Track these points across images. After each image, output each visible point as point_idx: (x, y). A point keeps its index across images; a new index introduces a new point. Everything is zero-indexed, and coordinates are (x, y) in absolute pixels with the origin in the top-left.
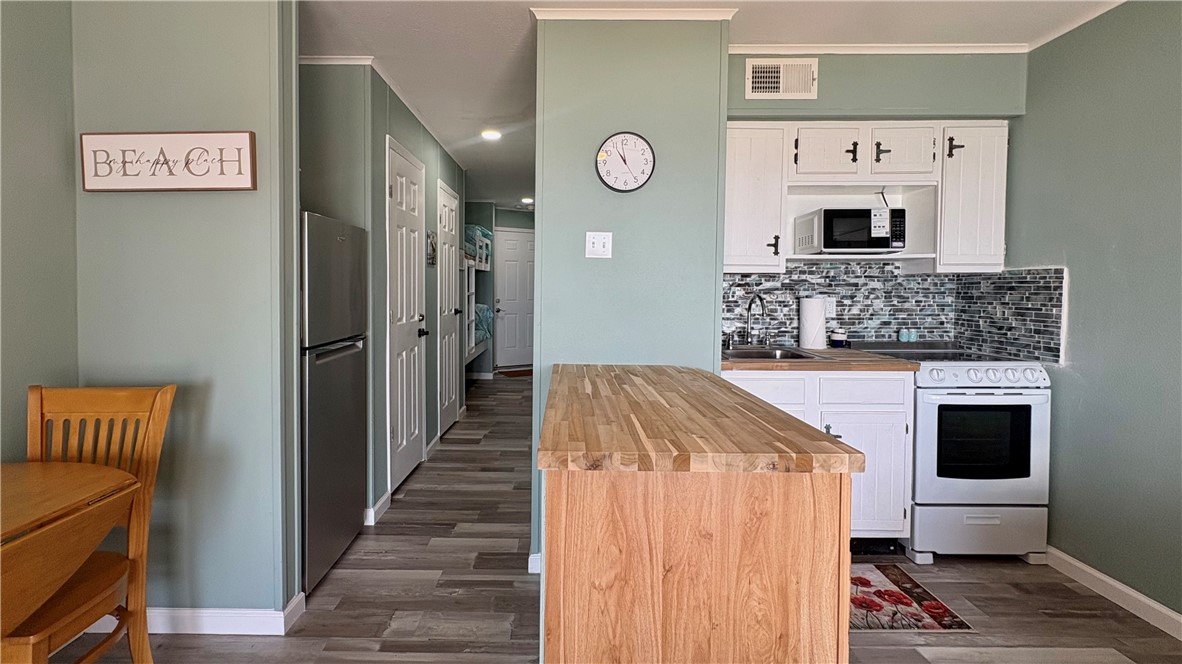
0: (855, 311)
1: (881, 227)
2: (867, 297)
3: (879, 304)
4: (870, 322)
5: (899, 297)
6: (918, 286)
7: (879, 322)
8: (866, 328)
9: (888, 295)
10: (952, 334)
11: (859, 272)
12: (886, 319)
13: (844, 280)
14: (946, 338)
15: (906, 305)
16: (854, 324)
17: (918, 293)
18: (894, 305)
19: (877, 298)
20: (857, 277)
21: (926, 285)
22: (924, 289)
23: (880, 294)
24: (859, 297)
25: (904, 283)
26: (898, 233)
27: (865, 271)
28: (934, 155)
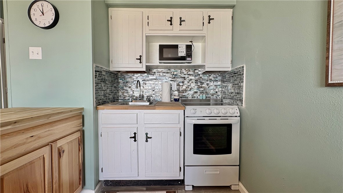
0: (184, 87)
1: (182, 52)
2: (189, 82)
3: (193, 85)
4: (190, 92)
5: (200, 82)
6: (207, 78)
7: (193, 92)
8: (188, 94)
9: (196, 81)
10: (220, 97)
11: (185, 73)
12: (196, 91)
13: (180, 76)
14: (218, 98)
15: (203, 85)
16: (184, 92)
17: (208, 81)
18: (199, 85)
19: (192, 82)
20: (185, 75)
22: (210, 79)
23: (194, 81)
24: (186, 82)
25: (203, 77)
26: (189, 54)
27: (188, 72)
28: (203, 23)
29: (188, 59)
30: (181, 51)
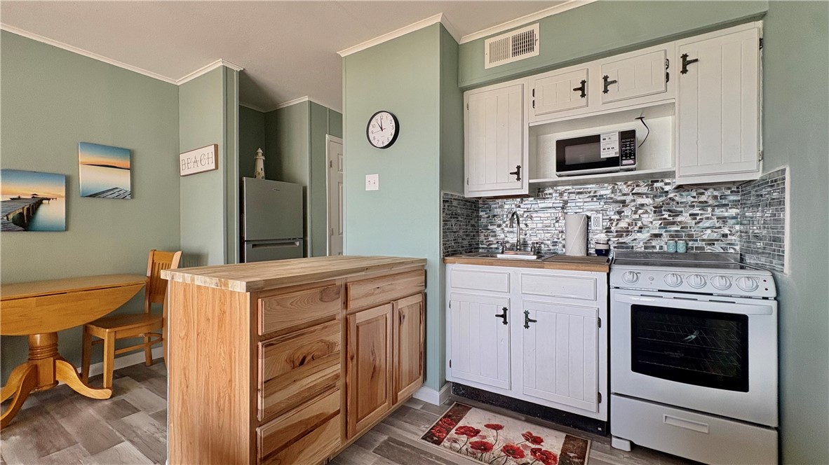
0: (623, 224)
1: (610, 149)
2: (636, 213)
3: (646, 219)
4: (638, 234)
5: (669, 211)
6: (692, 199)
7: (649, 234)
8: (635, 240)
9: (658, 210)
10: (738, 248)
11: (626, 190)
12: (657, 232)
13: (611, 198)
14: (732, 251)
15: (679, 219)
16: (621, 236)
17: (693, 206)
18: (665, 219)
19: (646, 212)
20: (624, 195)
21: (703, 198)
22: (700, 202)
23: (650, 209)
24: (627, 212)
25: (677, 199)
26: (628, 152)
27: (633, 189)
28: (667, 75)
29: (624, 162)
30: (608, 146)
